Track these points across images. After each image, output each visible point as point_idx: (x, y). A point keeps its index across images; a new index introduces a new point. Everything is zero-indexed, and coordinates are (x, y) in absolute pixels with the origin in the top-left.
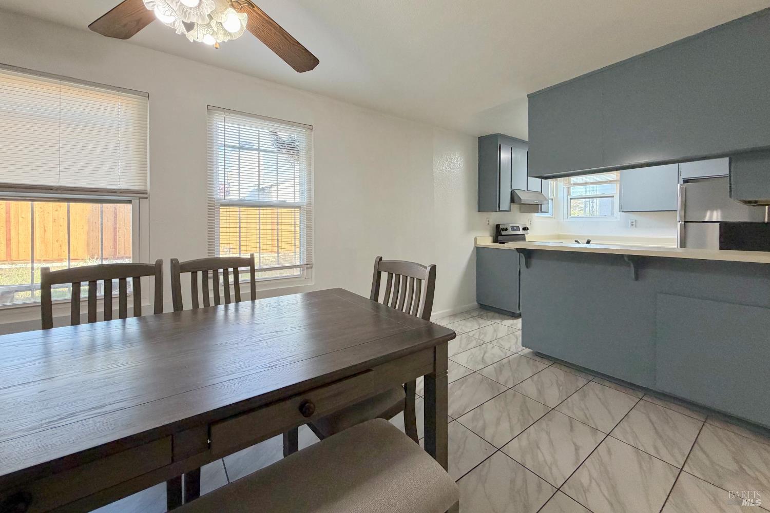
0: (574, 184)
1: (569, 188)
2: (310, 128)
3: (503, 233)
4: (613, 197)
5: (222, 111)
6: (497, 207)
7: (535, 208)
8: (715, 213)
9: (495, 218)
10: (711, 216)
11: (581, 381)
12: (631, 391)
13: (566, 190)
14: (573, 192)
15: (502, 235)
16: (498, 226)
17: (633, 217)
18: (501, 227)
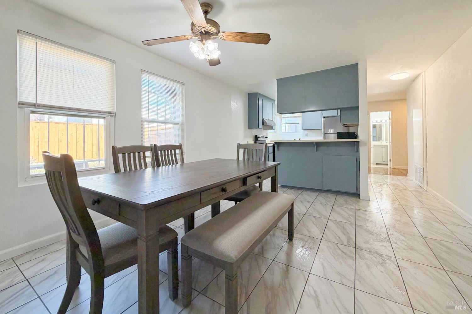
0: (284, 117)
1: (281, 119)
2: (183, 84)
3: (259, 139)
4: (299, 123)
5: (146, 73)
6: (257, 128)
7: (270, 128)
8: (332, 130)
9: (255, 132)
10: (330, 131)
11: (300, 192)
12: (315, 192)
13: (280, 119)
14: (283, 121)
15: (258, 140)
16: (256, 136)
17: (306, 132)
18: (258, 136)
